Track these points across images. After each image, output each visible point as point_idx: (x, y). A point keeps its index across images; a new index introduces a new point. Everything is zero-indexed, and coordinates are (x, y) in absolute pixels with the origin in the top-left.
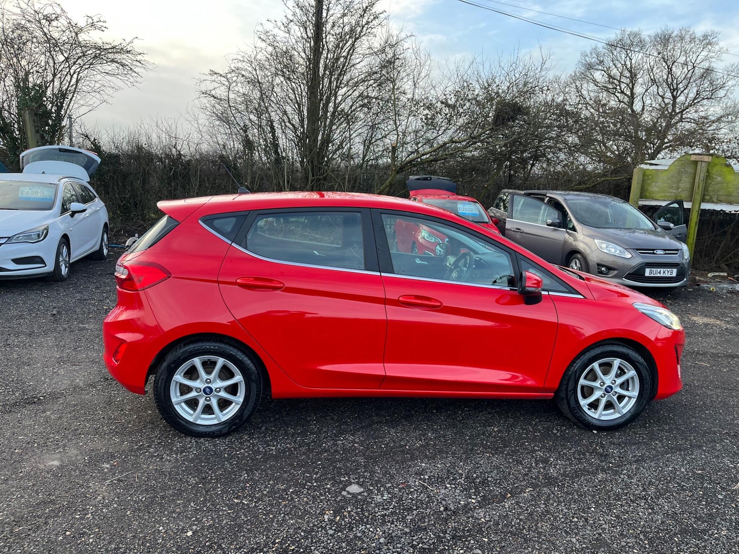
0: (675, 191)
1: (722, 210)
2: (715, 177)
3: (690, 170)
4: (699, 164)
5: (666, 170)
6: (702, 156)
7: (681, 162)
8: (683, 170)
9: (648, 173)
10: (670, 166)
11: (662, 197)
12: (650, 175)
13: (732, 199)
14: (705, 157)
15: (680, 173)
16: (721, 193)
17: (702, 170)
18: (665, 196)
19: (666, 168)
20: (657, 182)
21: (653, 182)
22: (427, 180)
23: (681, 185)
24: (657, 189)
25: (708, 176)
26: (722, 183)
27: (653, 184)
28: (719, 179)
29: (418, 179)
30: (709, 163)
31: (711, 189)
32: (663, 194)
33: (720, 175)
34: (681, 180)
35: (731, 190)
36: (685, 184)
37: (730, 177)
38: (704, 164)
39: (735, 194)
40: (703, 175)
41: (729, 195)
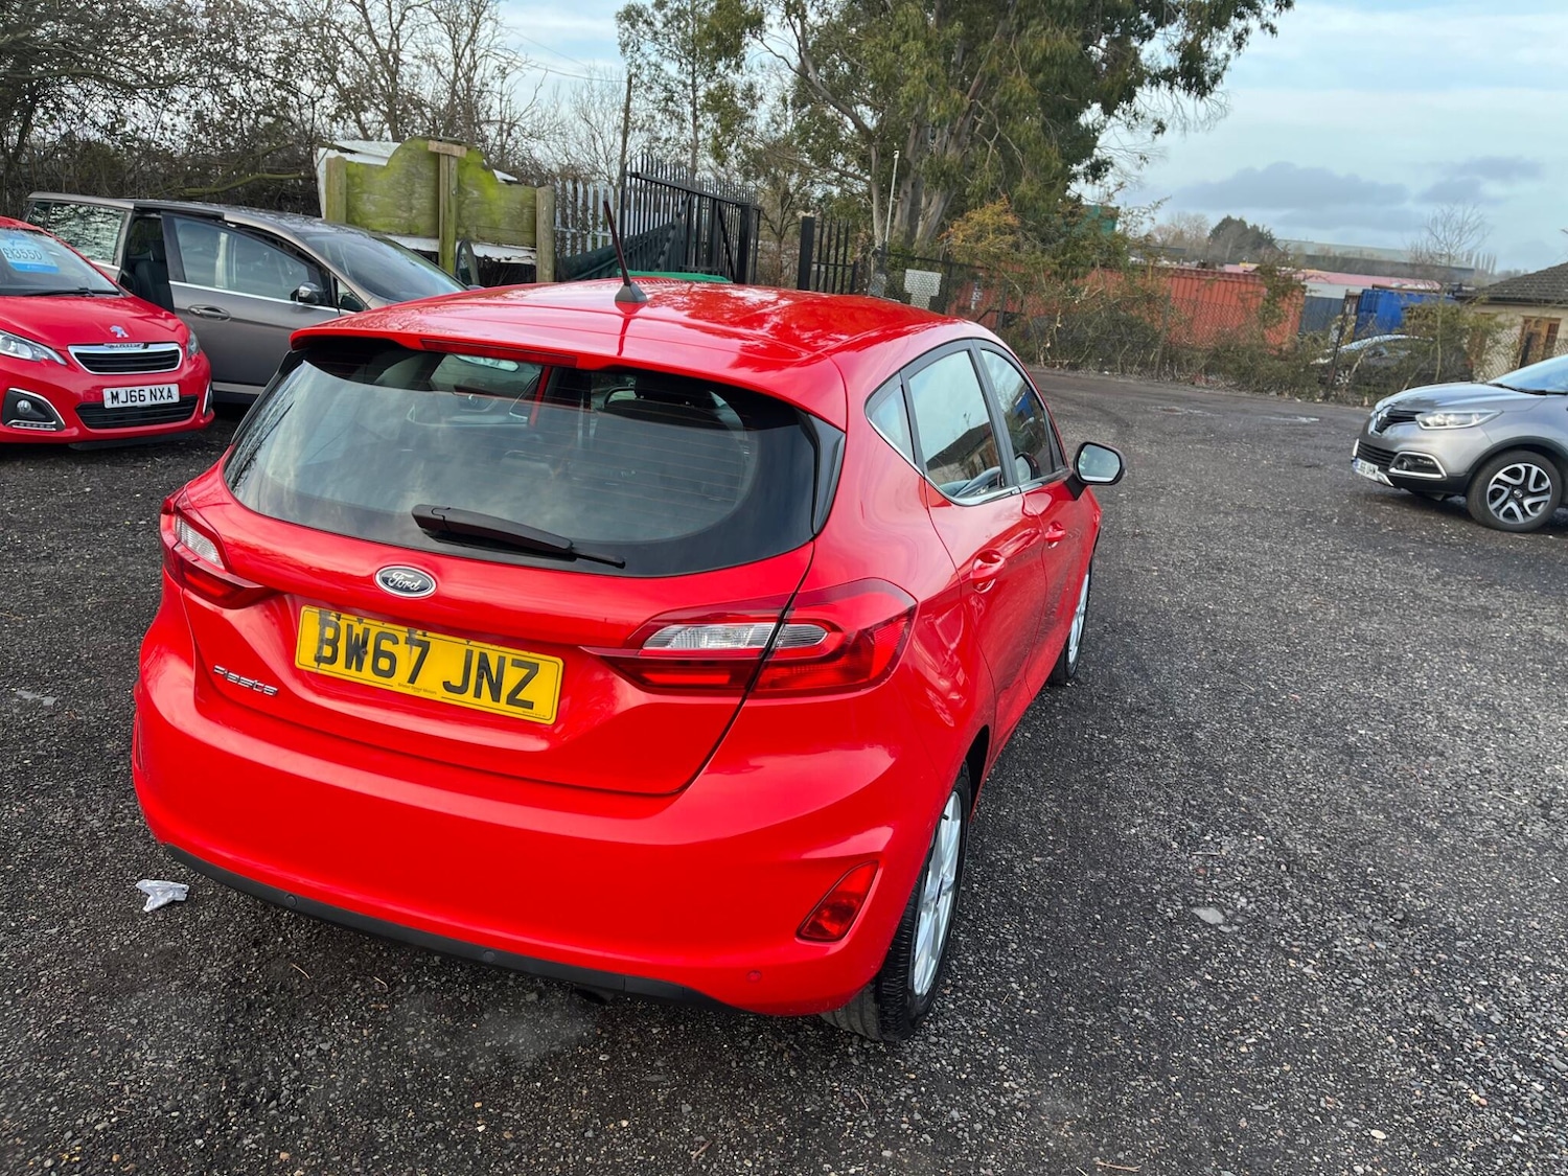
0: (405, 215)
1: (486, 257)
2: (469, 189)
3: (426, 170)
4: (443, 161)
5: (384, 167)
6: (444, 145)
7: (410, 153)
8: (414, 170)
9: (352, 170)
10: (390, 160)
11: (385, 226)
12: (357, 175)
13: (501, 235)
15: (410, 176)
16: (481, 223)
17: (449, 169)
19: (384, 163)
20: (370, 193)
21: (365, 192)
23: (414, 202)
24: (373, 208)
25: (460, 188)
26: (482, 203)
27: (365, 196)
28: (476, 194)
31: (465, 213)
32: (387, 221)
33: (477, 187)
34: (414, 192)
35: (497, 217)
36: (422, 201)
37: (492, 192)
38: (453, 162)
39: (503, 225)
40: (453, 185)
41: (494, 227)
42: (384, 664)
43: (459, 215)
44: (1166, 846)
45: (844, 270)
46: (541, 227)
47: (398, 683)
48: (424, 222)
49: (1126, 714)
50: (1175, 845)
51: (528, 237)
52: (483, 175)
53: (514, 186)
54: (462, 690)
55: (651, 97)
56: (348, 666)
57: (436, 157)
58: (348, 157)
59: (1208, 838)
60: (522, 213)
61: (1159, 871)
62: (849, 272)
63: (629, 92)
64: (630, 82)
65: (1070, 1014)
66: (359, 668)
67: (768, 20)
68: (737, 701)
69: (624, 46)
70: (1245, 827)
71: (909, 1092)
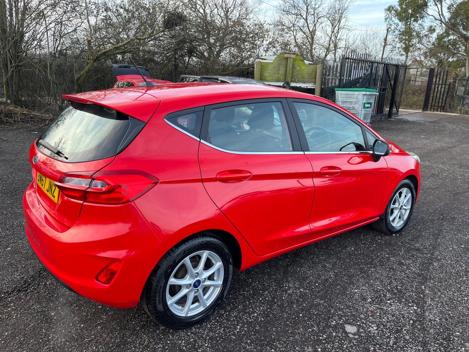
0: (277, 76)
1: (300, 87)
2: (296, 67)
3: (284, 63)
4: (289, 59)
5: (272, 63)
6: (290, 55)
7: (280, 58)
8: (280, 63)
9: (263, 64)
10: (274, 60)
11: (271, 79)
12: (264, 66)
13: (305, 80)
14: (292, 55)
15: (279, 65)
16: (299, 77)
17: (290, 62)
18: (272, 79)
20: (268, 70)
23: (280, 72)
24: (268, 75)
25: (293, 67)
26: (299, 71)
27: (266, 71)
28: (298, 68)
30: (293, 59)
31: (294, 74)
32: (272, 78)
33: (298, 66)
34: (280, 69)
35: (304, 75)
36: (282, 71)
37: (303, 67)
38: (292, 59)
39: (306, 77)
40: (291, 66)
41: (303, 78)
43: (292, 75)
45: (445, 86)
46: (317, 76)
48: (282, 78)
51: (314, 80)
52: (301, 63)
53: (311, 65)
57: (287, 58)
58: (264, 61)
60: (312, 73)
62: (447, 87)
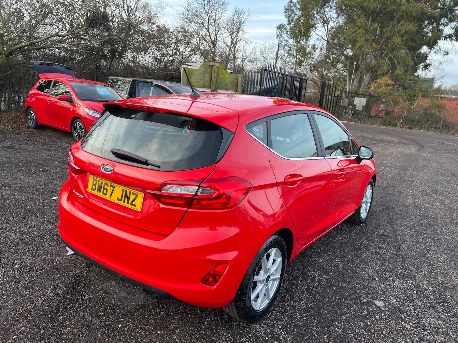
0: (202, 82)
2: (220, 75)
3: (209, 70)
4: (214, 67)
5: (198, 70)
6: (214, 63)
7: (205, 66)
8: (206, 70)
9: (189, 70)
10: (199, 67)
12: (190, 72)
13: (228, 87)
14: (217, 64)
15: (204, 72)
16: (223, 84)
17: (215, 70)
18: (198, 85)
19: (198, 68)
20: (194, 76)
21: (192, 76)
22: (49, 65)
23: (205, 79)
24: (194, 80)
25: (218, 75)
26: (223, 79)
27: (192, 77)
28: (222, 76)
29: (42, 64)
30: (218, 67)
31: (218, 81)
32: (198, 84)
33: (222, 74)
34: (205, 76)
35: (227, 82)
36: (207, 79)
37: (226, 76)
38: (216, 68)
39: (229, 85)
40: (216, 74)
41: (226, 85)
42: (105, 191)
43: (217, 82)
44: (373, 279)
45: (334, 98)
46: (239, 85)
47: (107, 197)
48: (207, 84)
49: (379, 236)
50: (377, 279)
51: (235, 88)
52: (224, 71)
53: (232, 74)
54: (121, 200)
55: (285, 50)
56: (98, 192)
57: (212, 66)
58: (189, 67)
59: (391, 279)
60: (234, 81)
61: (367, 287)
62: (336, 98)
63: (278, 48)
64: (279, 45)
65: (313, 326)
66: (100, 193)
67: (317, 25)
68: (186, 209)
69: (278, 36)
70: (406, 277)
71: (247, 340)
